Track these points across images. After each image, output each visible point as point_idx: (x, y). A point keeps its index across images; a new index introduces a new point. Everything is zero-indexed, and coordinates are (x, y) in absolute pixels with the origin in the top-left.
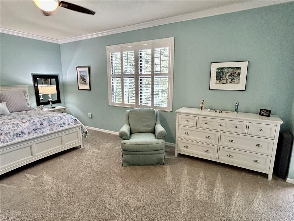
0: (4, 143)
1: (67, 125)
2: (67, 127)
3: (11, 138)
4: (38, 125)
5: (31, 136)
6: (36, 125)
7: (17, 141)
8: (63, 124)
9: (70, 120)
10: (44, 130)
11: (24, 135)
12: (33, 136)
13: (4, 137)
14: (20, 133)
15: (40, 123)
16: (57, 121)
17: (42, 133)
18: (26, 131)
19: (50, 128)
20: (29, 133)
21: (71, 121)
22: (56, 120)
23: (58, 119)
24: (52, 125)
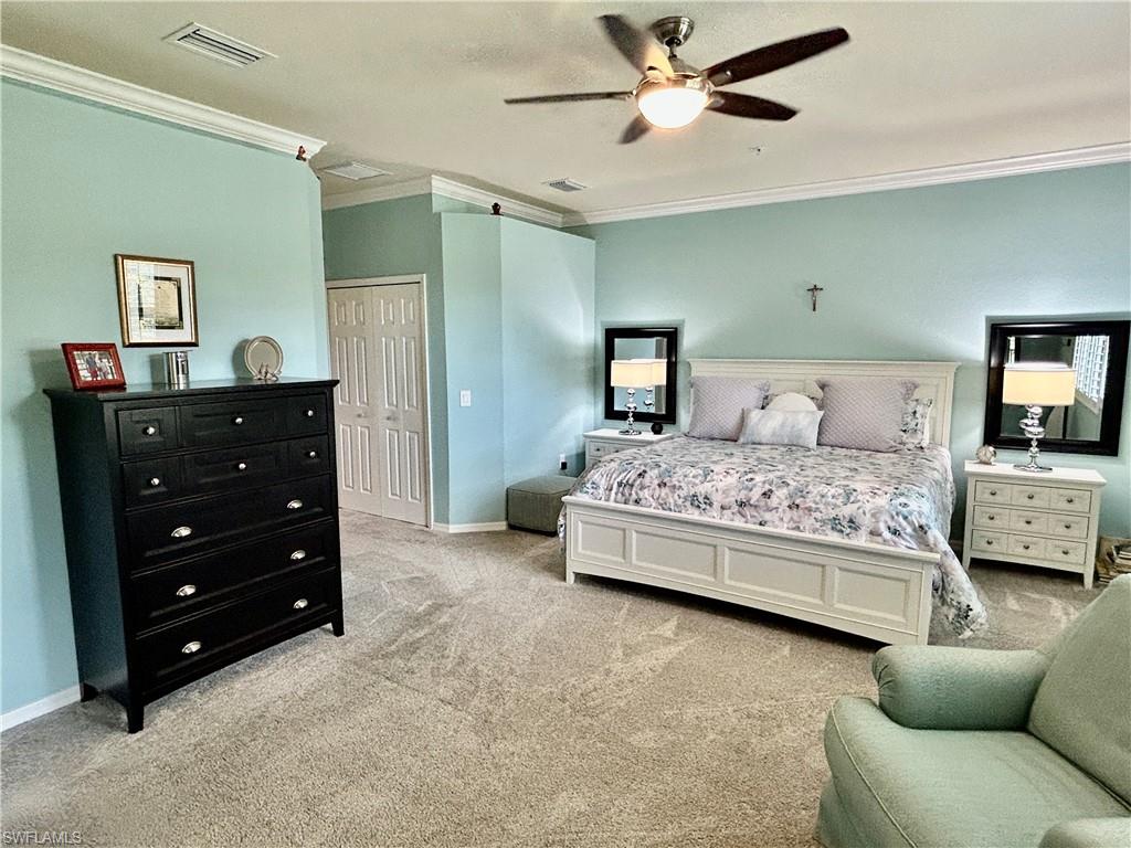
0: (664, 509)
1: (863, 532)
2: (861, 540)
3: (680, 502)
4: (756, 495)
5: (725, 522)
6: (751, 490)
7: (690, 517)
8: (845, 523)
9: (889, 520)
10: (767, 516)
11: (708, 507)
12: (732, 520)
13: (666, 494)
14: (701, 499)
15: (767, 487)
16: (827, 504)
17: (761, 524)
18: (717, 499)
19: (792, 519)
20: (723, 508)
21: (892, 524)
22: (823, 496)
23: (833, 497)
24: (801, 512)
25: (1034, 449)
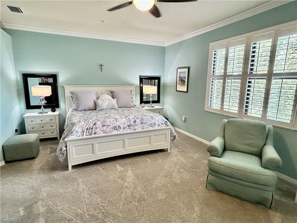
0: (105, 133)
1: (157, 125)
2: (156, 128)
3: (111, 130)
4: (132, 122)
5: (125, 132)
6: (131, 121)
7: (114, 133)
8: (153, 125)
9: (161, 121)
10: (136, 127)
11: (120, 129)
12: (127, 131)
13: (106, 128)
14: (117, 127)
15: (134, 120)
16: (149, 121)
17: (134, 130)
18: (122, 126)
19: (142, 127)
20: (124, 128)
21: (162, 122)
22: (147, 119)
23: (149, 119)
24: (144, 124)
25: (151, 103)
